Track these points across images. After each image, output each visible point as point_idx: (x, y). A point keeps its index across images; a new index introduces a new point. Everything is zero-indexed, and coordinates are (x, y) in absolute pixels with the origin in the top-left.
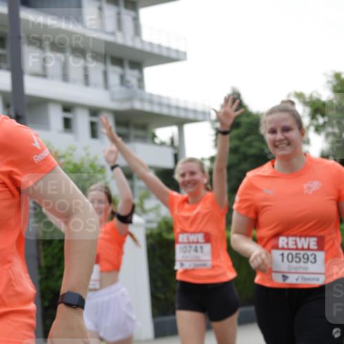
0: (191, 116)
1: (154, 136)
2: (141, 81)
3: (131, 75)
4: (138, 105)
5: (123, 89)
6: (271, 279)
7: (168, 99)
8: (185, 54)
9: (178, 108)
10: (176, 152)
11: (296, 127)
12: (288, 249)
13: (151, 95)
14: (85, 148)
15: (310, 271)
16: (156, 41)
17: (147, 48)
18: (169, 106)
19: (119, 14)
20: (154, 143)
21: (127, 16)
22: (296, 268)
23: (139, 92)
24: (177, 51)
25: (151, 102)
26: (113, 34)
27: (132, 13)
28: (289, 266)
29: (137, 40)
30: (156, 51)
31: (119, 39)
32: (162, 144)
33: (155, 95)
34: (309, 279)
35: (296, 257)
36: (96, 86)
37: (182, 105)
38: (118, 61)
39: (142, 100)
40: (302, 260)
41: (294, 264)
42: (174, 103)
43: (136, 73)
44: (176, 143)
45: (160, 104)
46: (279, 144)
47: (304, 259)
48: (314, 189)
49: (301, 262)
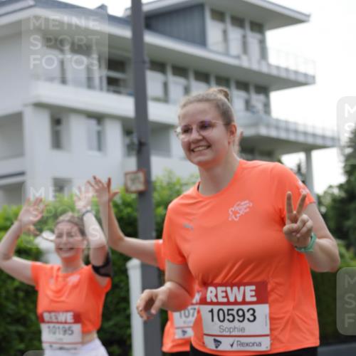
12: (218, 303)
28: (220, 327)
34: (248, 344)
46: (196, 148)
47: (239, 316)
48: (241, 213)
49: (236, 321)
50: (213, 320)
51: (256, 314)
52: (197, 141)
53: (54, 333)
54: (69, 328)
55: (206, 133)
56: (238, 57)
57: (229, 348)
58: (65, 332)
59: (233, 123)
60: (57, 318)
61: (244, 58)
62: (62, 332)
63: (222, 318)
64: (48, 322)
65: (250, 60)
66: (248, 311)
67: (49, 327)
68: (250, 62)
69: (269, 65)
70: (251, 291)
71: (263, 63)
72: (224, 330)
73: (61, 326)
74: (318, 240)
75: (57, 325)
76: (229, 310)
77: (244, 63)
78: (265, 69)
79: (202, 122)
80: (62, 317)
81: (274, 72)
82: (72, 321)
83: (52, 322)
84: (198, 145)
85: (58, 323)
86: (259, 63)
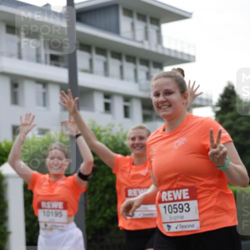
12: (168, 202)
46: (162, 106)
47: (180, 209)
48: (180, 144)
49: (178, 212)
50: (166, 213)
51: (190, 207)
52: (163, 102)
53: (48, 216)
54: (60, 213)
55: (168, 97)
56: (142, 42)
57: (175, 230)
58: (57, 215)
59: (186, 92)
60: (51, 206)
61: (146, 43)
62: (54, 215)
63: (170, 211)
64: (44, 208)
65: (150, 44)
66: (185, 205)
67: (44, 212)
68: (150, 46)
69: (163, 48)
70: (186, 192)
71: (159, 47)
72: (172, 219)
73: (54, 211)
74: (230, 163)
75: (50, 211)
76: (174, 205)
77: (146, 46)
78: (160, 51)
79: (167, 90)
80: (55, 205)
81: (167, 53)
82: (62, 208)
83: (47, 209)
84: (163, 105)
85: (52, 209)
86: (156, 46)
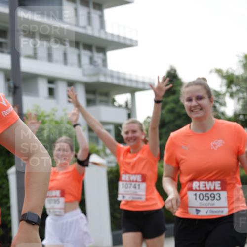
0: (140, 86)
1: (114, 101)
2: (104, 61)
3: (98, 57)
4: (102, 79)
5: (92, 67)
6: (187, 213)
7: (124, 74)
8: (137, 41)
9: (131, 80)
10: (130, 112)
11: (206, 97)
12: (200, 190)
13: (112, 71)
14: (64, 110)
15: (216, 206)
16: (116, 32)
17: (110, 38)
18: (125, 79)
19: (89, 13)
20: (114, 106)
21: (95, 14)
22: (206, 204)
23: (103, 69)
24: (131, 40)
25: (112, 76)
26: (85, 27)
27: (98, 13)
28: (200, 203)
29: (102, 31)
30: (116, 39)
31: (89, 31)
32: (120, 106)
33: (115, 72)
34: (216, 212)
35: (206, 196)
36: (72, 65)
37: (134, 78)
38: (88, 47)
39: (105, 75)
40: (210, 198)
41: (204, 201)
42: (128, 77)
43: (101, 55)
44: (130, 106)
45: (118, 78)
46: (194, 109)
47: (212, 197)
48: (219, 146)
55: (200, 102)
